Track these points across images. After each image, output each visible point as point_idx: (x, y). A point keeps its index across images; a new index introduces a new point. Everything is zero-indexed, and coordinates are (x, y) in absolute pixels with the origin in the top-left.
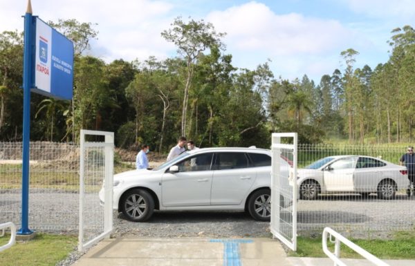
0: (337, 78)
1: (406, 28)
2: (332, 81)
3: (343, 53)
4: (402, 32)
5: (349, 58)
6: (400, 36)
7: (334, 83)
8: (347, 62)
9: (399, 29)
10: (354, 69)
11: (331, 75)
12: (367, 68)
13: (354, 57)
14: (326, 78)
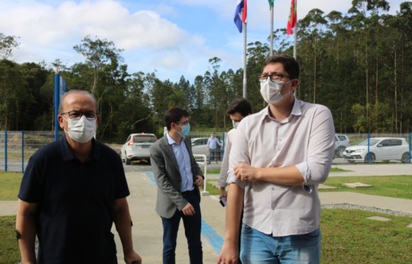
0: (208, 78)
1: (257, 43)
2: (204, 81)
3: (210, 60)
4: (255, 46)
5: (215, 65)
6: (253, 49)
7: (205, 82)
8: (214, 67)
9: (251, 44)
10: (219, 74)
11: (203, 76)
12: (231, 71)
13: (218, 63)
14: (199, 78)
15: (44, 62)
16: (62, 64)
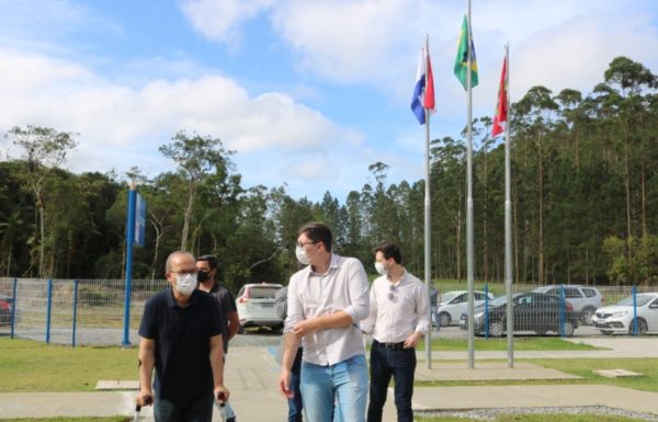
0: (367, 195)
1: (446, 140)
2: (361, 199)
3: (371, 167)
4: (442, 145)
5: (378, 174)
6: (440, 149)
7: (363, 202)
8: (377, 178)
9: (438, 141)
10: (386, 187)
11: (360, 192)
12: (404, 184)
13: (383, 172)
14: (354, 195)
15: (113, 172)
16: (140, 174)
